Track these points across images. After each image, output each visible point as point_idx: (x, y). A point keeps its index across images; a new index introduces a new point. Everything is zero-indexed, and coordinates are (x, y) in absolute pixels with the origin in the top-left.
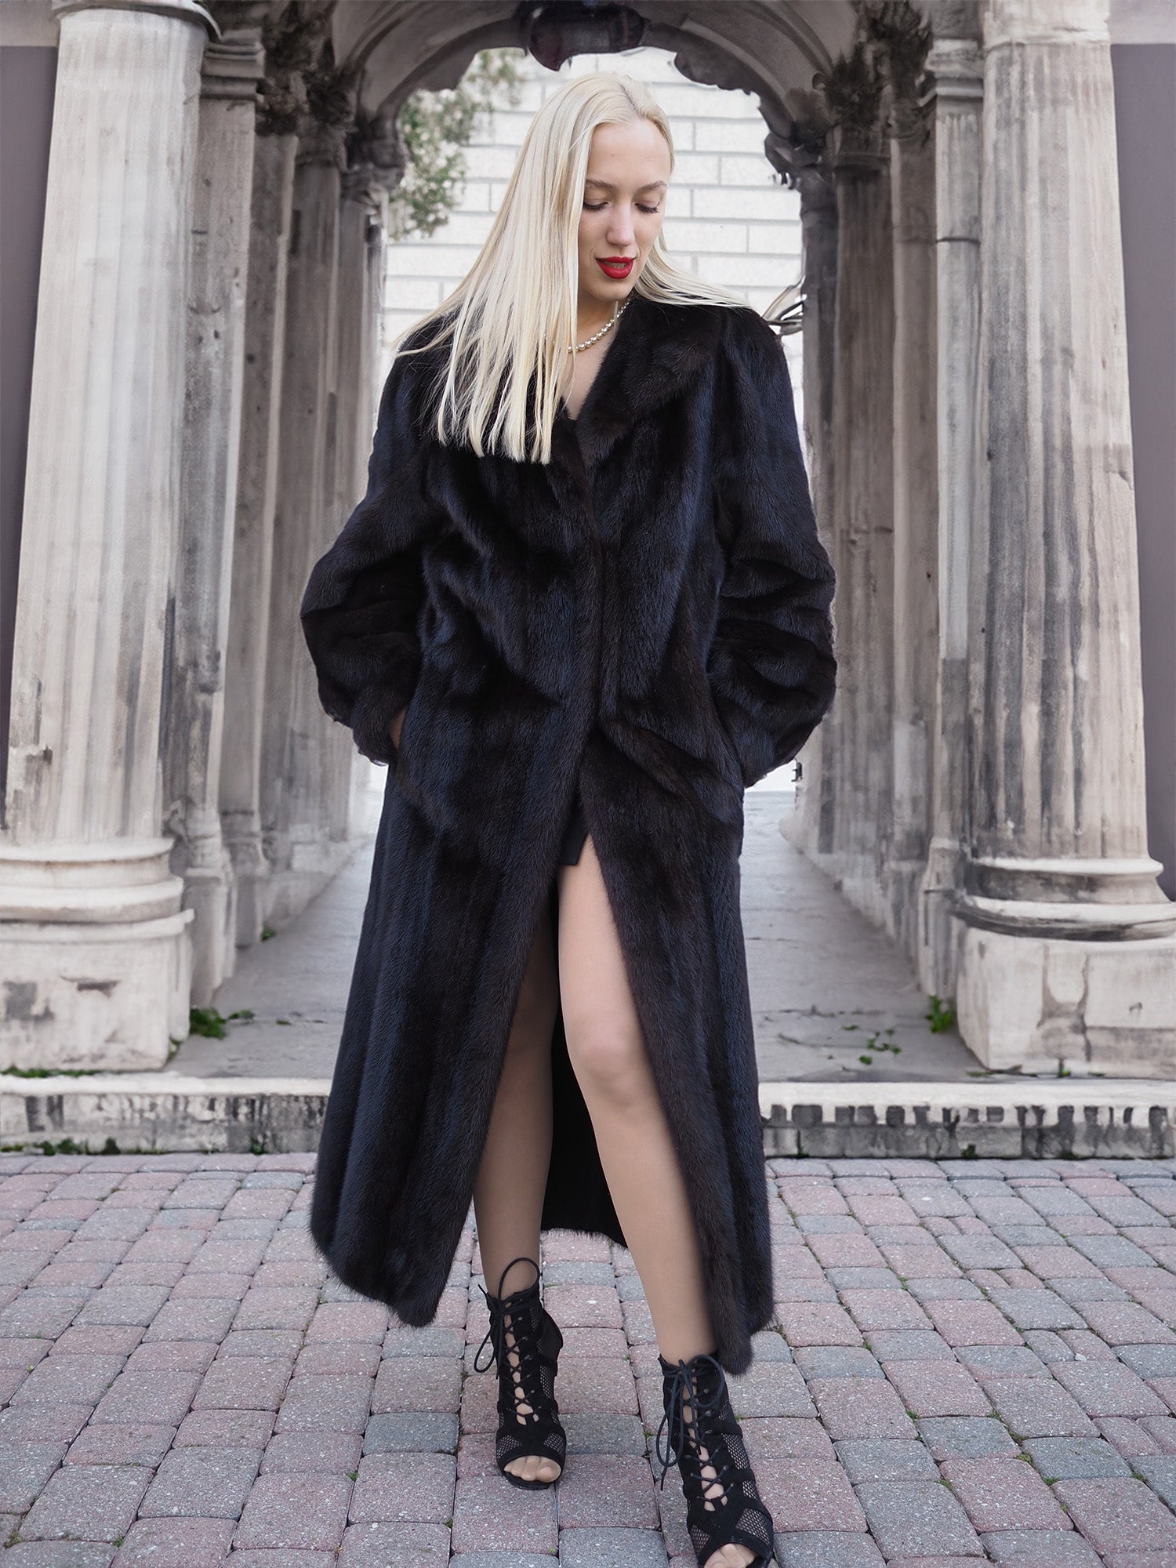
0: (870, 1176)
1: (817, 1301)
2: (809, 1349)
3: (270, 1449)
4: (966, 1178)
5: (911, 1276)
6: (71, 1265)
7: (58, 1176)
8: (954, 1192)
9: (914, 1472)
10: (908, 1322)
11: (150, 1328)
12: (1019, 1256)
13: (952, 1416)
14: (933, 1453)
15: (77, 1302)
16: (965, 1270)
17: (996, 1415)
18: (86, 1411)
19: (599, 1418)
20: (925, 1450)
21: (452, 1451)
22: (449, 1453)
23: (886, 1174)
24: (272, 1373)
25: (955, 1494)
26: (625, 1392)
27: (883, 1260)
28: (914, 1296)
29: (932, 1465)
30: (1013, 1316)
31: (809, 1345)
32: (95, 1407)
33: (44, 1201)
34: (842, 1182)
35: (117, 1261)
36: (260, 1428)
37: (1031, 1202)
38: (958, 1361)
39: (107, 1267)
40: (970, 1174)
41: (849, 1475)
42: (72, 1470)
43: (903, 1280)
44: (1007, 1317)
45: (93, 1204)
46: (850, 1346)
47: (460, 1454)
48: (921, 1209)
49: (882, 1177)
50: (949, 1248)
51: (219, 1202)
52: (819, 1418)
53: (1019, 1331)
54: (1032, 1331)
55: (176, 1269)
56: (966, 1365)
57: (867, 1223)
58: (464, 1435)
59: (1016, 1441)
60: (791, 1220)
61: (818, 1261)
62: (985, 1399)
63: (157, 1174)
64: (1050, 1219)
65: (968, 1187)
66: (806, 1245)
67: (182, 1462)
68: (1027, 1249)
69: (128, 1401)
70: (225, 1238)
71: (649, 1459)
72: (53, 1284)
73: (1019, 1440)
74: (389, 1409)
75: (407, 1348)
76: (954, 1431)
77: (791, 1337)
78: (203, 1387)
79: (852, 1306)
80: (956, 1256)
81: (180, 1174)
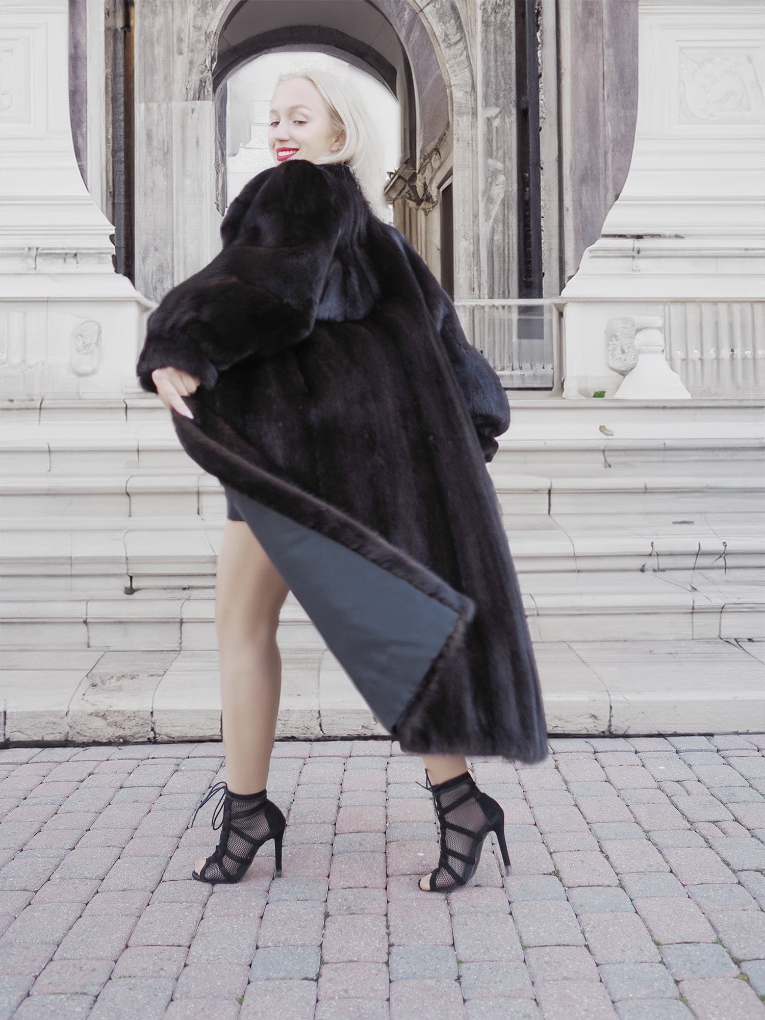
0: (621, 751)
1: (584, 850)
2: (579, 889)
3: (181, 979)
4: (690, 751)
5: (652, 828)
6: (54, 832)
7: (53, 764)
8: (681, 762)
9: (659, 991)
10: (650, 866)
11: (104, 881)
12: (730, 811)
13: (686, 943)
14: (673, 975)
15: (55, 861)
16: (692, 823)
17: (719, 941)
18: (51, 950)
19: (423, 949)
20: (667, 972)
21: (315, 978)
22: (312, 980)
23: (633, 749)
24: (188, 916)
25: (691, 1010)
26: (444, 927)
27: (632, 816)
28: (655, 844)
29: (673, 984)
30: (729, 860)
31: (579, 886)
32: (58, 946)
33: (42, 783)
34: (599, 756)
35: (87, 828)
36: (175, 961)
37: (737, 768)
38: (689, 897)
39: (78, 833)
40: (692, 747)
41: (610, 994)
42: (35, 999)
43: (646, 832)
44: (724, 861)
45: (75, 785)
46: (608, 886)
47: (320, 980)
48: (659, 777)
49: (630, 751)
50: (680, 806)
51: (162, 782)
52: (587, 946)
53: (734, 871)
54: (744, 872)
55: (126, 834)
56: (696, 901)
57: (619, 787)
58: (323, 964)
59: (735, 963)
60: (565, 786)
61: (585, 818)
62: (711, 928)
63: (120, 761)
64: (752, 781)
65: (691, 758)
66: (576, 806)
67: (116, 991)
68: (736, 805)
69: (82, 941)
70: (164, 809)
71: (460, 982)
72: (40, 847)
73: (737, 962)
74: (270, 944)
75: (286, 894)
76: (688, 955)
77: (565, 880)
78: (137, 928)
79: (609, 853)
80: (685, 812)
81: (137, 761)
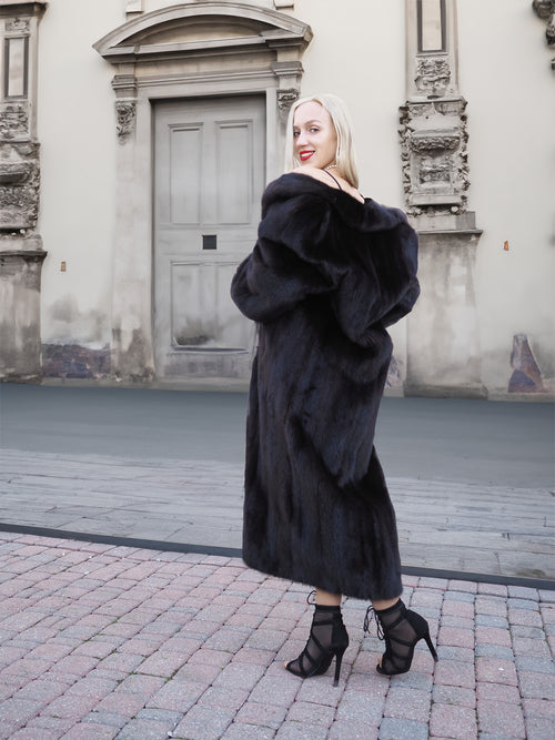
3: (332, 729)
11: (278, 653)
15: (246, 635)
18: (246, 694)
32: (251, 693)
35: (265, 616)
36: (327, 716)
39: (260, 619)
42: (238, 725)
55: (292, 623)
58: (431, 736)
67: (289, 730)
69: (265, 691)
74: (392, 716)
